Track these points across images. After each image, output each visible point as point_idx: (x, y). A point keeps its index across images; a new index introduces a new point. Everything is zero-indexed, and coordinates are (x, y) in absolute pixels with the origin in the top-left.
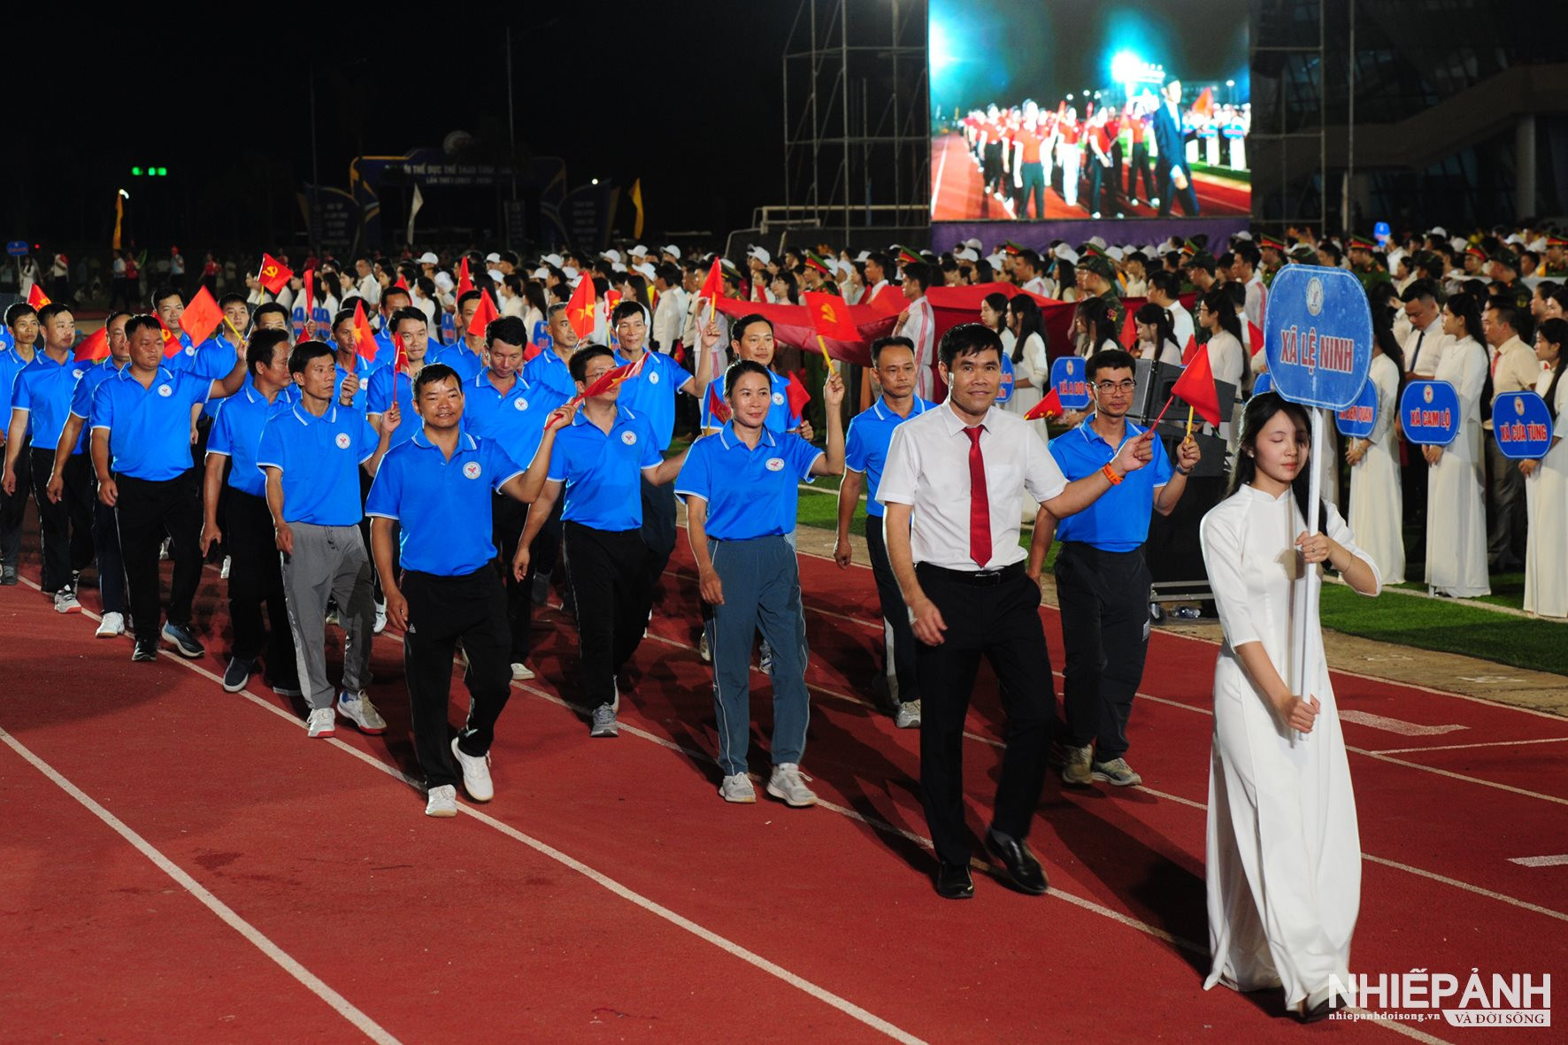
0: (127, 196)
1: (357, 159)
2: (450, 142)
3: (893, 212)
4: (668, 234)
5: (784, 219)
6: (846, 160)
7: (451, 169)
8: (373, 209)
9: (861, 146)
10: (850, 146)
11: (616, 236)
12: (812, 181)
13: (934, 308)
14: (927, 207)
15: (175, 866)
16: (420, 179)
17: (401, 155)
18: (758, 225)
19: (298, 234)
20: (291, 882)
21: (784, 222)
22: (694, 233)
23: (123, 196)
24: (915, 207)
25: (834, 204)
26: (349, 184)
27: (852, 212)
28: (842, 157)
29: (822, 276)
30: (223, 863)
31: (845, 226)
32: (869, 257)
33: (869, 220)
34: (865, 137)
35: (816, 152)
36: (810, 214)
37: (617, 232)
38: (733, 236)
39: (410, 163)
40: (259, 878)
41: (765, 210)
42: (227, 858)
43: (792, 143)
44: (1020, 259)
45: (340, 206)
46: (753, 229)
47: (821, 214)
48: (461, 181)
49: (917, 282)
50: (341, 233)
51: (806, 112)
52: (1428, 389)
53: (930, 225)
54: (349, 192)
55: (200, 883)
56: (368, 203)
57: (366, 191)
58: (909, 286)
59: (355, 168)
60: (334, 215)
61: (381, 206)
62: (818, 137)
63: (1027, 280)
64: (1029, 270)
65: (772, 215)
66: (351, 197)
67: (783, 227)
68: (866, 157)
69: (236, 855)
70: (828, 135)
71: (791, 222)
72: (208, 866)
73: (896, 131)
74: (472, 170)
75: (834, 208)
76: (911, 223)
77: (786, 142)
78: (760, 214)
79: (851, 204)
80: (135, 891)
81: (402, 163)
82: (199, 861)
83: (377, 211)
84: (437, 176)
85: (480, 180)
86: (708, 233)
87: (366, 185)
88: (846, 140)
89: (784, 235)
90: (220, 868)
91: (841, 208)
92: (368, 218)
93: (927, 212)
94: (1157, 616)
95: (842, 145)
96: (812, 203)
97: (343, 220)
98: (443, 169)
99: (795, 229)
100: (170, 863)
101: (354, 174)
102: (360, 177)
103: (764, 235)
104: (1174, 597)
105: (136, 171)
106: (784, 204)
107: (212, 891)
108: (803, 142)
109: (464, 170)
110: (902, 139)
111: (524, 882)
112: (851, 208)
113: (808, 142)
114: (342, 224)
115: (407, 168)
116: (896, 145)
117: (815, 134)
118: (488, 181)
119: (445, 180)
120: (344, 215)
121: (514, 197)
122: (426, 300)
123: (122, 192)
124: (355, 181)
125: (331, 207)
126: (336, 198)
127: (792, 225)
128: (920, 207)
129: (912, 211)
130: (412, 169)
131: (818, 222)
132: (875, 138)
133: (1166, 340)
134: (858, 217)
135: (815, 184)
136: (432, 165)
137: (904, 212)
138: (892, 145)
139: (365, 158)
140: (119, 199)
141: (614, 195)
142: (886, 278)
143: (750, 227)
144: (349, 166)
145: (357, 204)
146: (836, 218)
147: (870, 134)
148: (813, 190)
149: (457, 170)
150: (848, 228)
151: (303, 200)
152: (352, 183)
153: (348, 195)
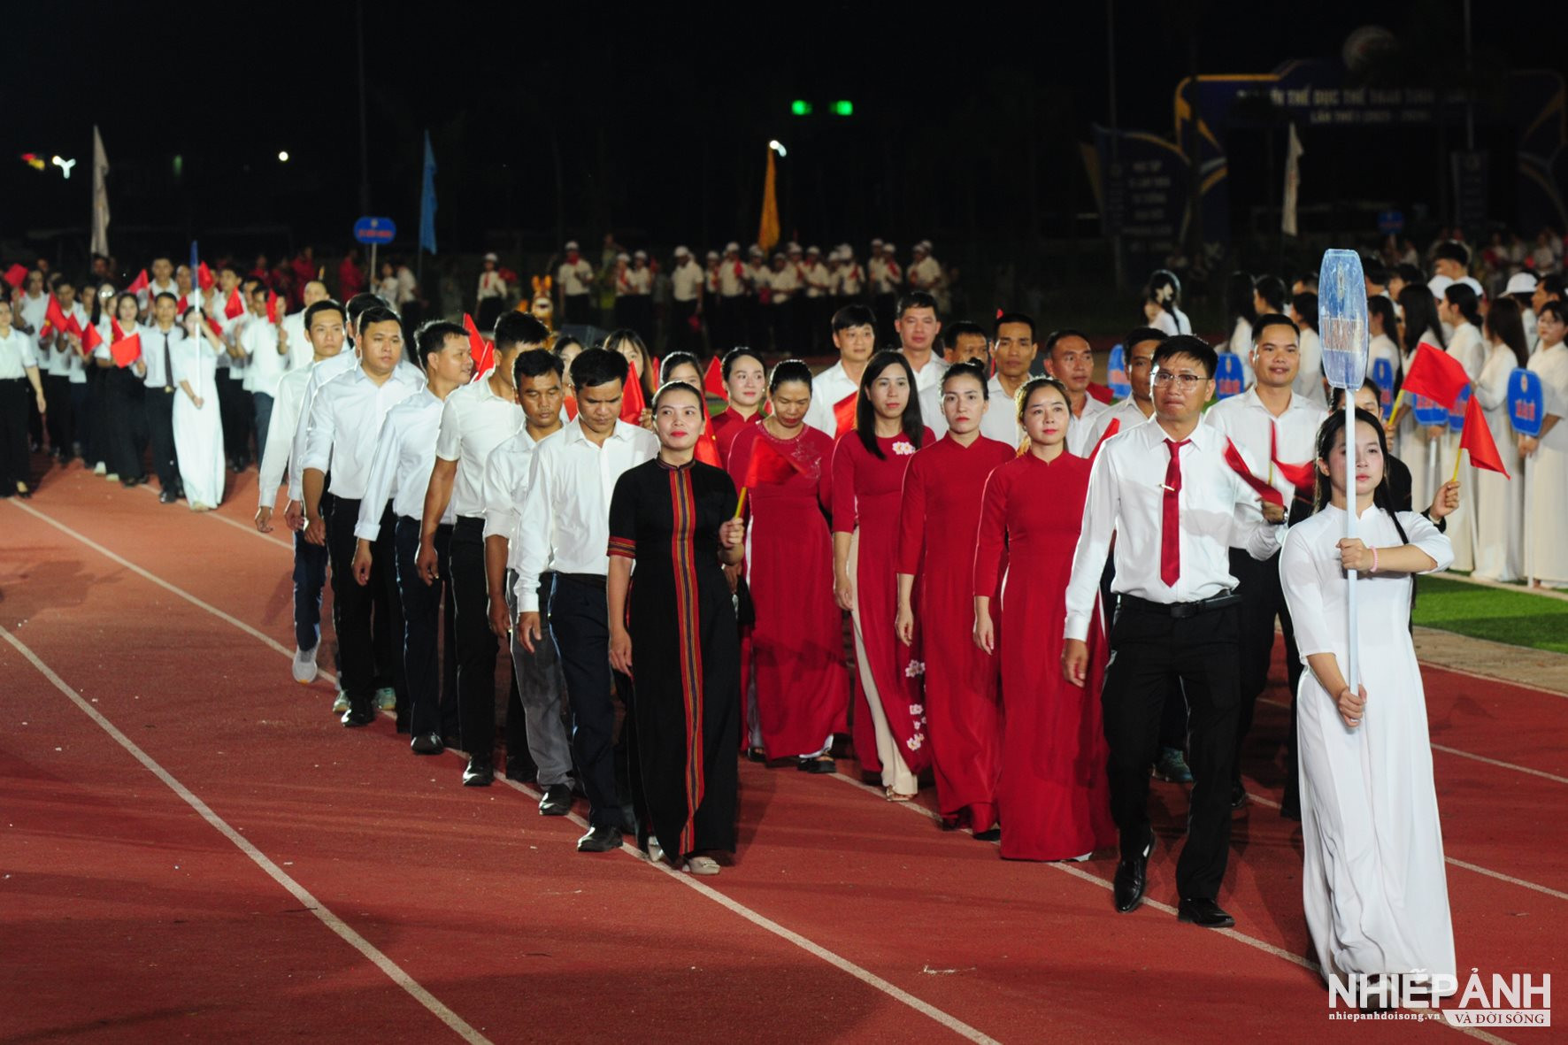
0: (783, 152)
1: (1186, 81)
2: (1355, 47)
7: (1356, 97)
8: (1215, 170)
16: (1300, 115)
17: (1266, 71)
19: (1081, 216)
23: (776, 152)
26: (1173, 126)
39: (1284, 85)
45: (1156, 166)
48: (1373, 117)
50: (1158, 214)
54: (1173, 140)
56: (1206, 160)
57: (1205, 140)
59: (1186, 96)
60: (1146, 183)
61: (1228, 165)
66: (1177, 149)
74: (1395, 98)
81: (1269, 86)
83: (1222, 173)
84: (1332, 109)
85: (1409, 116)
87: (1203, 128)
92: (1207, 185)
97: (1161, 190)
98: (1341, 97)
101: (1182, 109)
102: (1194, 115)
105: (799, 108)
109: (1379, 97)
114: (1161, 198)
115: (1277, 96)
118: (1423, 116)
119: (1345, 117)
120: (1163, 182)
121: (1471, 144)
123: (774, 145)
124: (1183, 121)
125: (1139, 167)
126: (1152, 152)
130: (1286, 98)
136: (1322, 88)
139: (1202, 78)
140: (770, 158)
144: (1173, 93)
145: (1187, 160)
149: (1367, 97)
151: (1090, 157)
152: (1178, 124)
153: (1171, 146)
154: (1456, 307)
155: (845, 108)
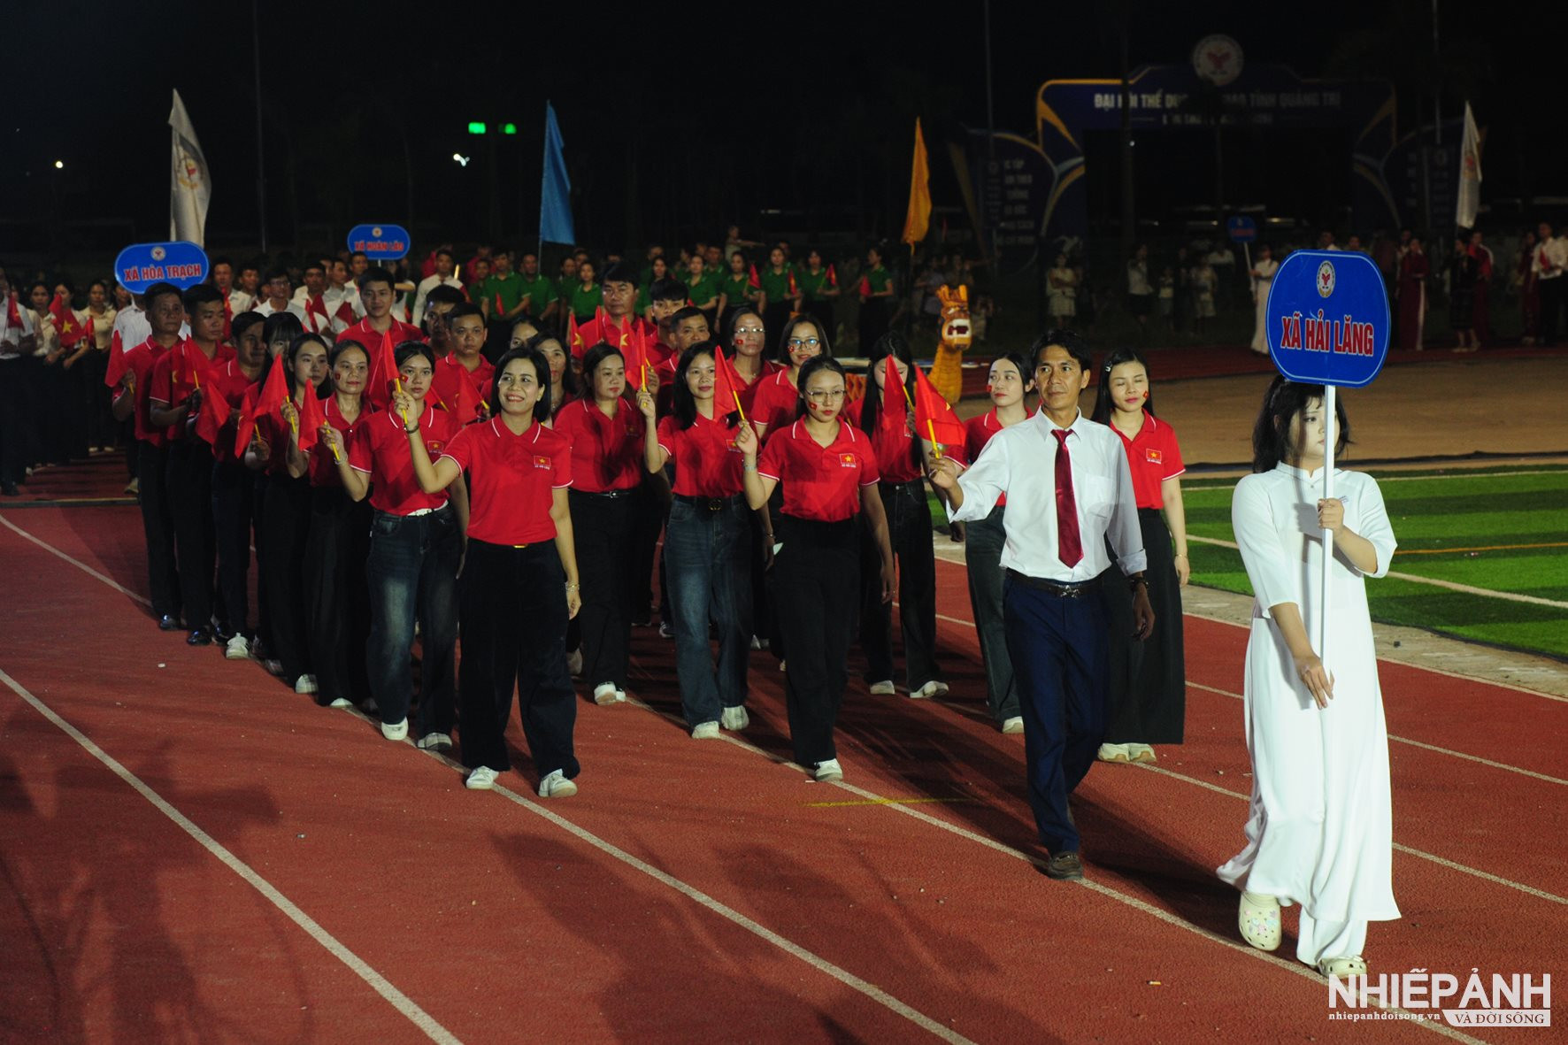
1: (1047, 84)
8: (1074, 168)
16: (1153, 117)
26: (1035, 126)
39: (1139, 89)
45: (1019, 164)
50: (1021, 210)
54: (1035, 140)
56: (1066, 159)
57: (1064, 140)
59: (1046, 98)
60: (1011, 180)
61: (1086, 163)
66: (1038, 148)
81: (1125, 89)
83: (1080, 172)
84: (1181, 111)
87: (1062, 127)
92: (1066, 182)
97: (1022, 187)
101: (1044, 111)
102: (1055, 116)
114: (1024, 194)
115: (1134, 99)
118: (1266, 119)
119: (1194, 119)
120: (1026, 179)
124: (1045, 123)
125: (1007, 165)
126: (1016, 151)
130: (1140, 101)
139: (1062, 82)
144: (1034, 96)
145: (1046, 159)
151: (958, 155)
152: (1039, 126)
153: (1034, 146)
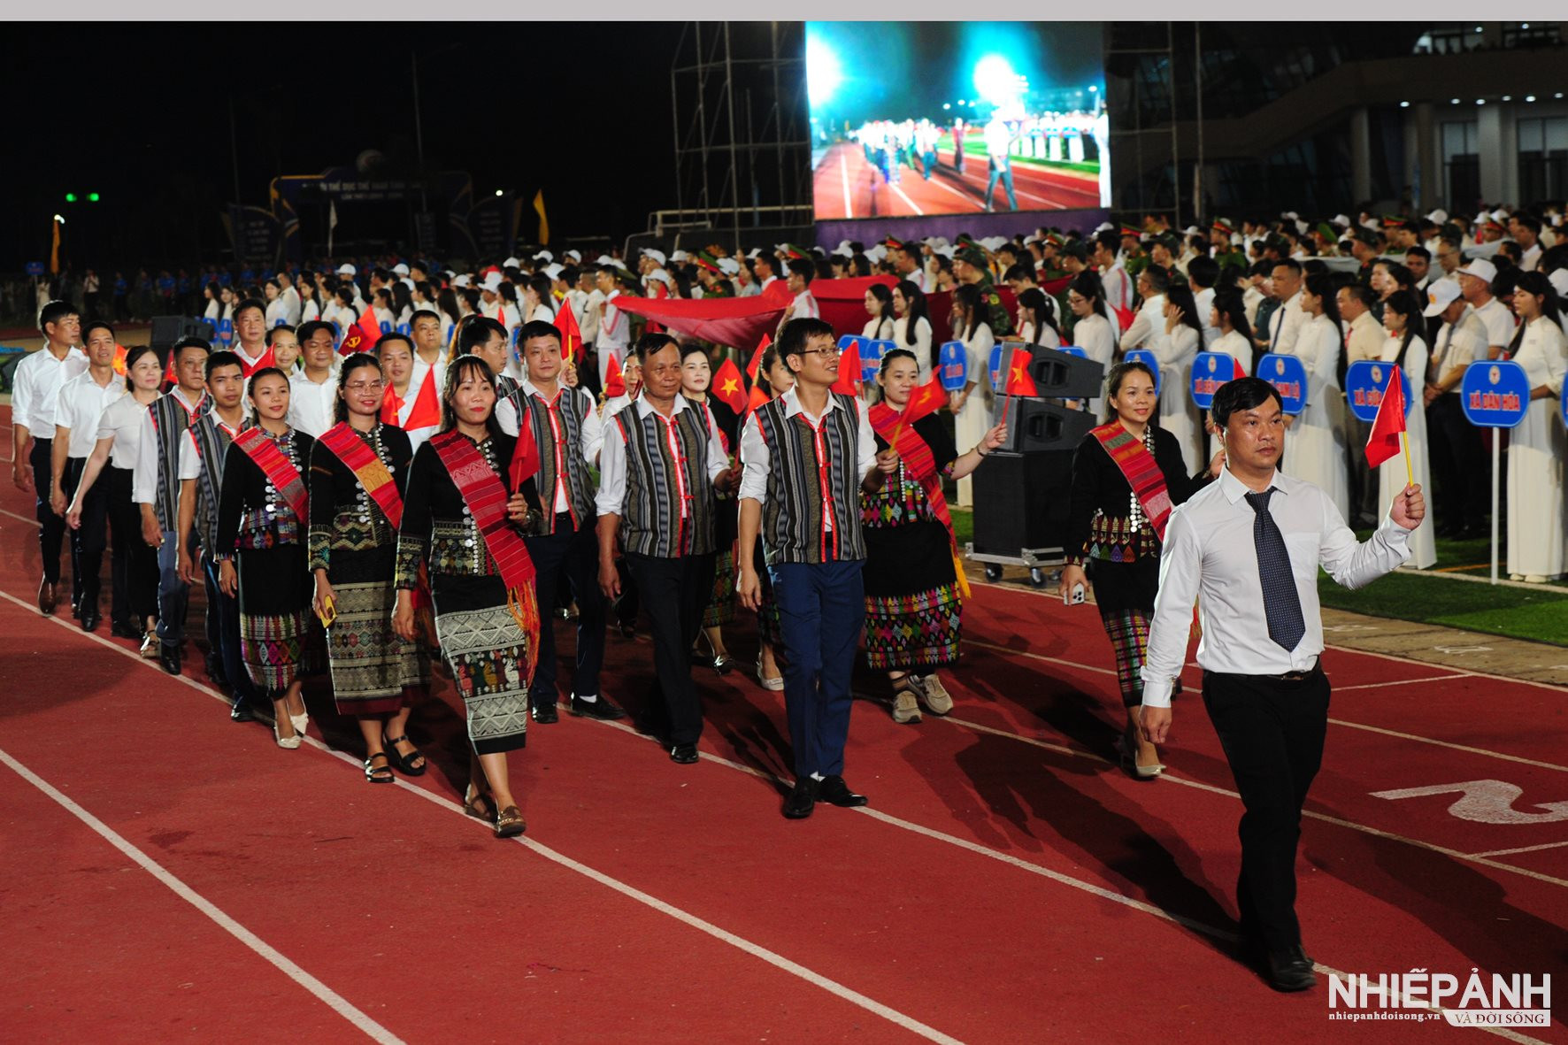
0: (63, 221)
1: (275, 179)
2: (363, 161)
3: (778, 213)
4: (569, 240)
5: (677, 221)
6: (733, 166)
7: (365, 186)
8: (293, 225)
9: (746, 153)
10: (736, 152)
11: (521, 243)
12: (703, 186)
13: (818, 300)
14: (810, 207)
15: (131, 846)
16: (336, 196)
17: (317, 173)
18: (653, 228)
19: (224, 251)
20: (240, 857)
21: (678, 225)
22: (594, 238)
23: (58, 221)
24: (800, 207)
25: (724, 207)
26: (270, 203)
27: (741, 214)
28: (730, 163)
29: (713, 274)
30: (175, 841)
31: (734, 226)
32: (759, 255)
33: (757, 219)
34: (751, 144)
35: (705, 159)
36: (702, 217)
37: (521, 239)
38: (631, 239)
39: (326, 181)
40: (210, 854)
41: (659, 214)
42: (180, 836)
43: (683, 152)
44: (902, 253)
45: (262, 224)
46: (649, 233)
47: (712, 216)
48: (374, 196)
49: (801, 277)
50: (264, 249)
51: (694, 121)
52: (1280, 363)
53: (813, 224)
54: (270, 210)
55: (155, 860)
56: (288, 220)
57: (287, 210)
58: (793, 280)
59: (277, 187)
60: (256, 233)
61: (300, 223)
62: (707, 144)
63: (909, 272)
64: (911, 263)
65: (666, 219)
66: (272, 214)
67: (676, 230)
68: (752, 161)
69: (187, 834)
70: (714, 144)
71: (684, 225)
72: (162, 844)
73: (779, 136)
74: (384, 186)
75: (723, 210)
76: (796, 222)
77: (677, 151)
78: (655, 218)
79: (740, 205)
80: (95, 870)
81: (319, 181)
82: (152, 840)
83: (296, 227)
84: (352, 192)
85: (392, 195)
86: (606, 238)
87: (285, 203)
88: (733, 147)
89: (678, 238)
90: (173, 846)
91: (729, 210)
92: (289, 233)
93: (811, 213)
94: (1038, 580)
95: (728, 152)
96: (703, 207)
97: (265, 236)
98: (356, 186)
99: (688, 231)
100: (126, 843)
101: (274, 194)
102: (280, 196)
103: (660, 238)
104: (1054, 562)
105: (70, 197)
106: (676, 208)
107: (167, 868)
108: (692, 150)
109: (376, 186)
110: (784, 144)
111: (458, 848)
112: (739, 210)
113: (697, 150)
114: (264, 240)
115: (323, 186)
116: (779, 149)
117: (703, 142)
118: (399, 195)
119: (359, 196)
120: (265, 232)
121: (425, 209)
122: (346, 309)
123: (58, 217)
124: (275, 200)
125: (253, 224)
126: (259, 216)
127: (686, 228)
128: (803, 207)
129: (796, 212)
130: (328, 187)
131: (708, 224)
132: (761, 145)
133: (1044, 324)
134: (746, 219)
135: (705, 189)
136: (347, 181)
137: (789, 212)
138: (775, 151)
139: (284, 178)
140: (56, 224)
141: (519, 204)
142: (774, 274)
143: (646, 230)
144: (269, 186)
145: (277, 220)
146: (725, 220)
147: (756, 140)
148: (704, 195)
149: (370, 187)
150: (737, 229)
151: (227, 219)
152: (272, 202)
153: (269, 213)
154: (421, 293)
155: (95, 197)
